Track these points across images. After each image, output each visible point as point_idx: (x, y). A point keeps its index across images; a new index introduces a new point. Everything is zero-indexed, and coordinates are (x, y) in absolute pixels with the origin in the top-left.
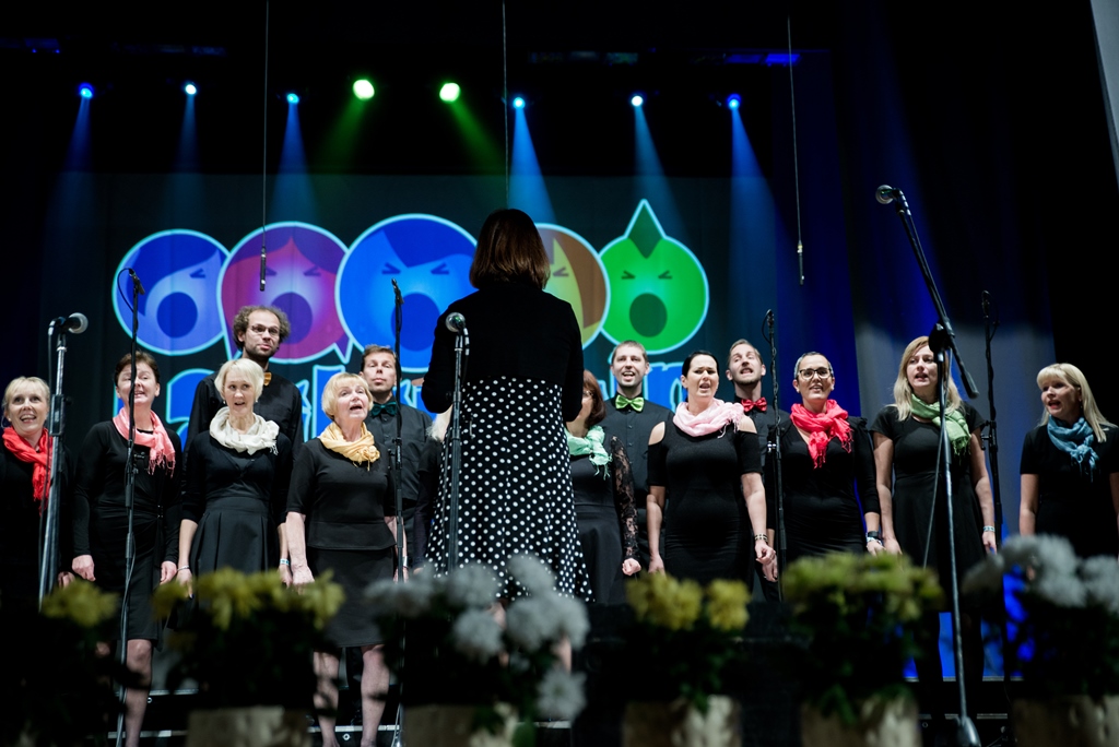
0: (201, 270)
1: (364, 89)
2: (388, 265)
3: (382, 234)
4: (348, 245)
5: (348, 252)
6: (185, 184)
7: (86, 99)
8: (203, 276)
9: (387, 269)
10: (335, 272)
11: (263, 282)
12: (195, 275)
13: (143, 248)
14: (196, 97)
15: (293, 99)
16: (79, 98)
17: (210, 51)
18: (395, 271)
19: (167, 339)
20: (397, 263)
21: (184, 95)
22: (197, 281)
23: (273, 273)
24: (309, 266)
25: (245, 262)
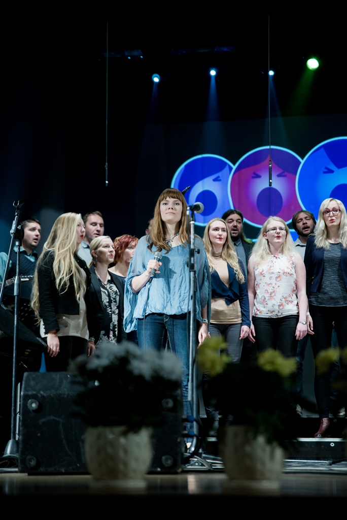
0: (219, 177)
1: (313, 64)
2: (326, 168)
3: (322, 149)
4: (302, 158)
5: (302, 162)
6: (213, 127)
7: (156, 83)
8: (220, 180)
9: (326, 170)
10: (296, 174)
11: (271, 181)
12: (215, 180)
13: (186, 166)
14: (216, 76)
15: (271, 73)
16: (153, 82)
17: (225, 49)
18: (331, 171)
19: (201, 217)
20: (332, 167)
21: (210, 76)
22: (216, 183)
23: (259, 177)
24: (281, 171)
25: (244, 171)
